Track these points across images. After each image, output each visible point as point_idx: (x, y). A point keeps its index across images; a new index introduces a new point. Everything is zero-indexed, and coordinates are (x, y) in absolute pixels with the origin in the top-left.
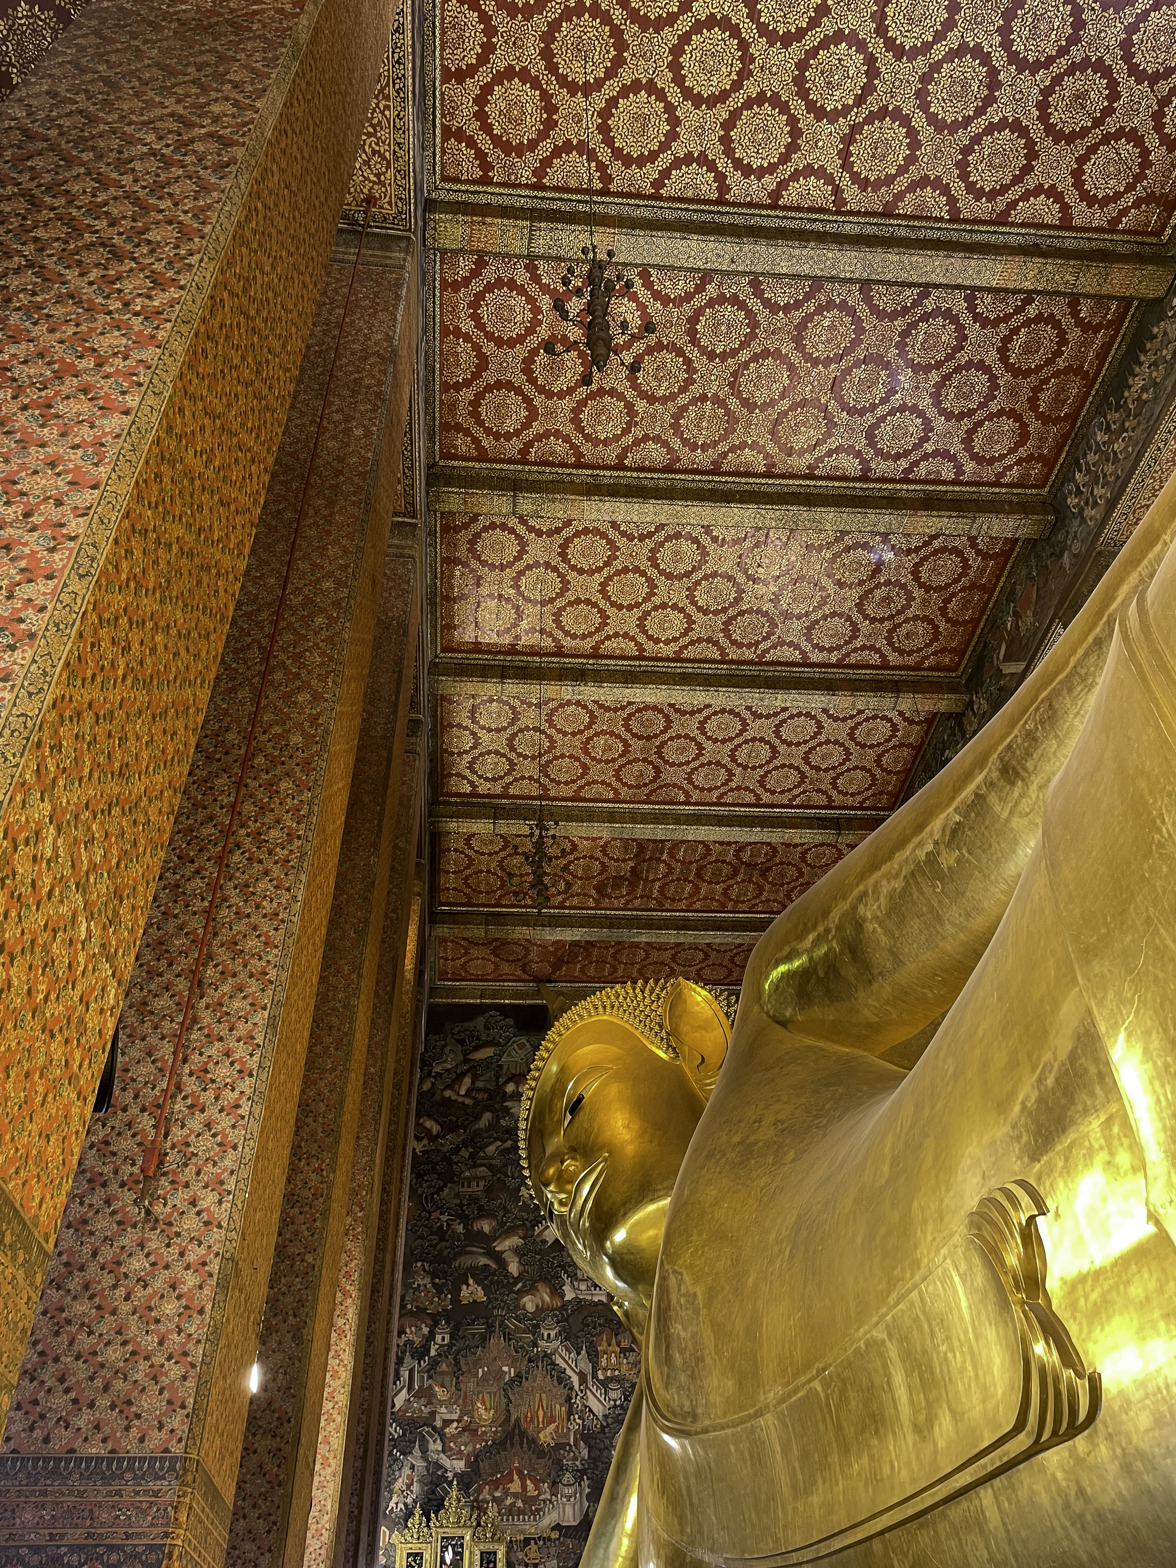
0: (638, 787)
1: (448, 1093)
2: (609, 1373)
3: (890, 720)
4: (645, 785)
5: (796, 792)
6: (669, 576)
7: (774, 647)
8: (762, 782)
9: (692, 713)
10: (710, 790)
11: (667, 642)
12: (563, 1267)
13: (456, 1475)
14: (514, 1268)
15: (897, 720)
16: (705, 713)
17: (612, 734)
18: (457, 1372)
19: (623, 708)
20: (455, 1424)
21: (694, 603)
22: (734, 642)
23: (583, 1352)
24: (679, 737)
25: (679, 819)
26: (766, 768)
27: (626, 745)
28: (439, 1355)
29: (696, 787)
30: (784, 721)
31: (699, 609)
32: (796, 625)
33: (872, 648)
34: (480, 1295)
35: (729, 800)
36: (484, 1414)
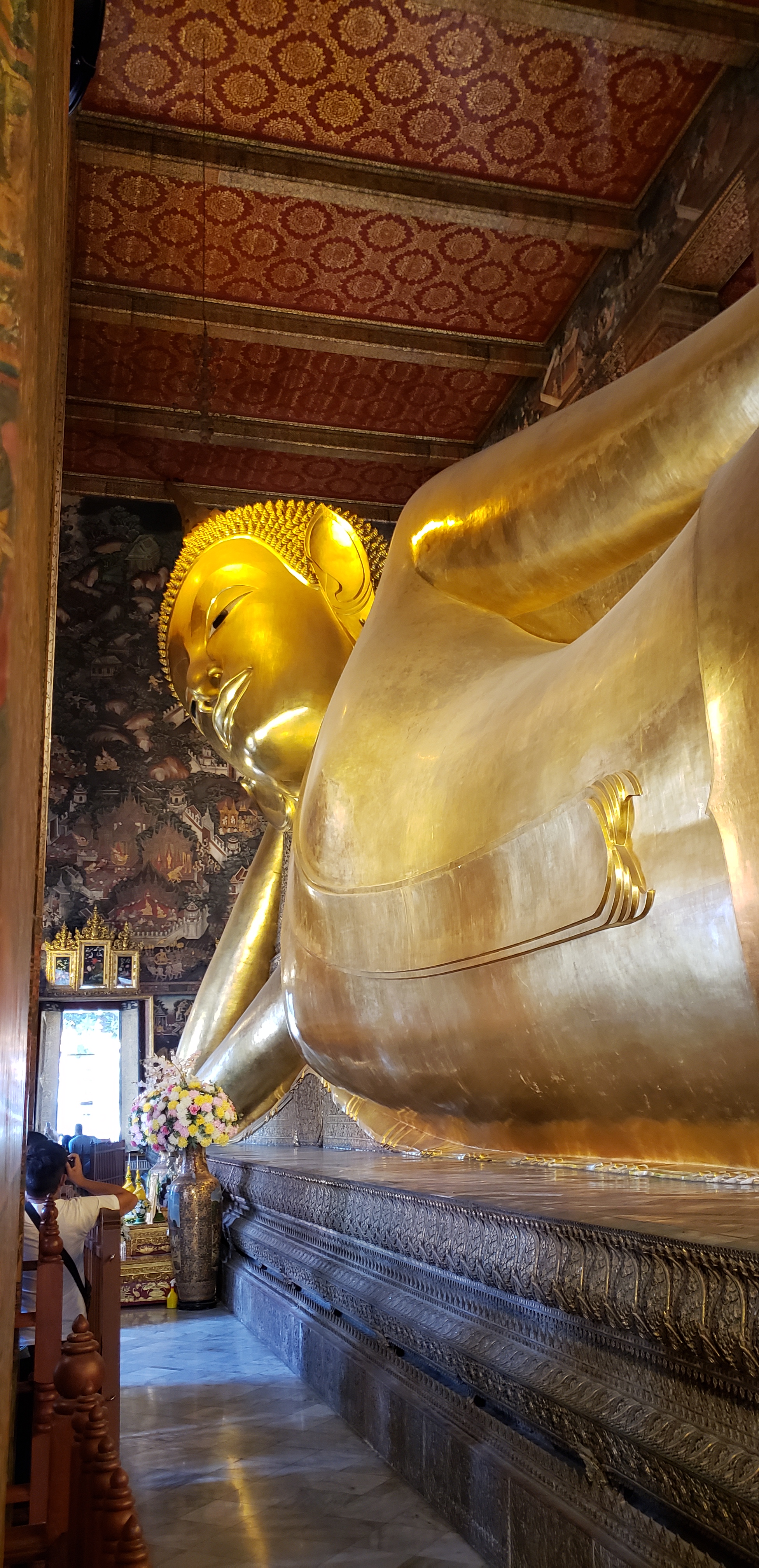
0: (289, 290)
1: (76, 584)
2: (229, 831)
3: (557, 247)
4: (297, 288)
5: (451, 312)
6: (350, 51)
7: (452, 151)
8: (418, 299)
9: (356, 215)
10: (364, 301)
11: (339, 130)
12: (190, 746)
13: (96, 902)
14: (144, 744)
15: (564, 248)
16: (369, 217)
17: (267, 228)
18: (94, 825)
19: (282, 200)
20: (94, 865)
21: (373, 88)
22: (410, 140)
23: (207, 814)
24: (338, 240)
25: (328, 330)
26: (424, 284)
27: (281, 242)
28: (78, 811)
29: (350, 297)
30: (451, 235)
31: (379, 96)
32: (480, 130)
33: (553, 166)
34: (114, 765)
35: (382, 312)
36: (120, 858)
